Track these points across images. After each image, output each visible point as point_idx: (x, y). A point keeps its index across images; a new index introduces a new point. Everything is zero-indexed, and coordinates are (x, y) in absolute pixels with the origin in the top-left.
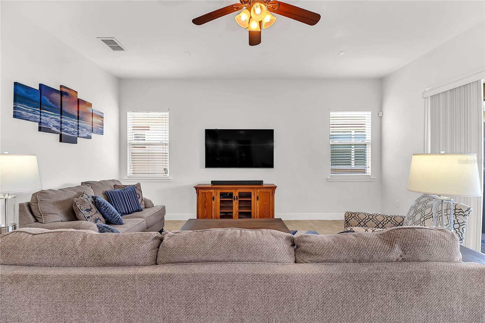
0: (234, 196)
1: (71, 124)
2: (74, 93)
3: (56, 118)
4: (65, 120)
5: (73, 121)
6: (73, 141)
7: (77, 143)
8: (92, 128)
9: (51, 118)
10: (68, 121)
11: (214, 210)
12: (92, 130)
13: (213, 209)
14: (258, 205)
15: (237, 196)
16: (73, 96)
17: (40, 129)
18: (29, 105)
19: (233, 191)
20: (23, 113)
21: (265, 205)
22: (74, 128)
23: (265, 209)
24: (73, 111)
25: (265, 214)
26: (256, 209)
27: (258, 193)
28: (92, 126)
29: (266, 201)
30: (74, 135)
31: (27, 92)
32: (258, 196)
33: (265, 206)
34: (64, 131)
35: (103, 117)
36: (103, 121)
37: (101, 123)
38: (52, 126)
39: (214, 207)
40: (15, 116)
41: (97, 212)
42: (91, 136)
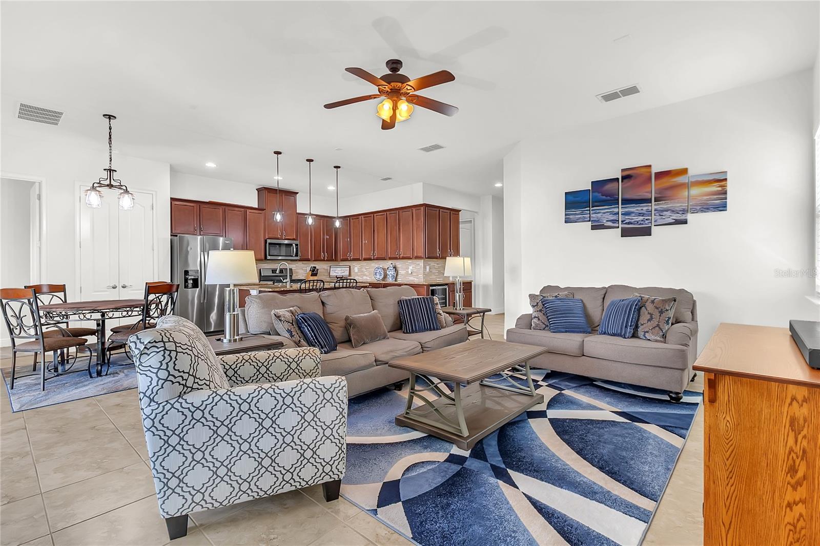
2: (644, 170)
6: (647, 232)
7: (651, 235)
8: (688, 206)
17: (594, 228)
22: (642, 216)
24: (640, 194)
28: (688, 202)
30: (642, 224)
34: (626, 224)
41: (541, 311)
42: (686, 219)
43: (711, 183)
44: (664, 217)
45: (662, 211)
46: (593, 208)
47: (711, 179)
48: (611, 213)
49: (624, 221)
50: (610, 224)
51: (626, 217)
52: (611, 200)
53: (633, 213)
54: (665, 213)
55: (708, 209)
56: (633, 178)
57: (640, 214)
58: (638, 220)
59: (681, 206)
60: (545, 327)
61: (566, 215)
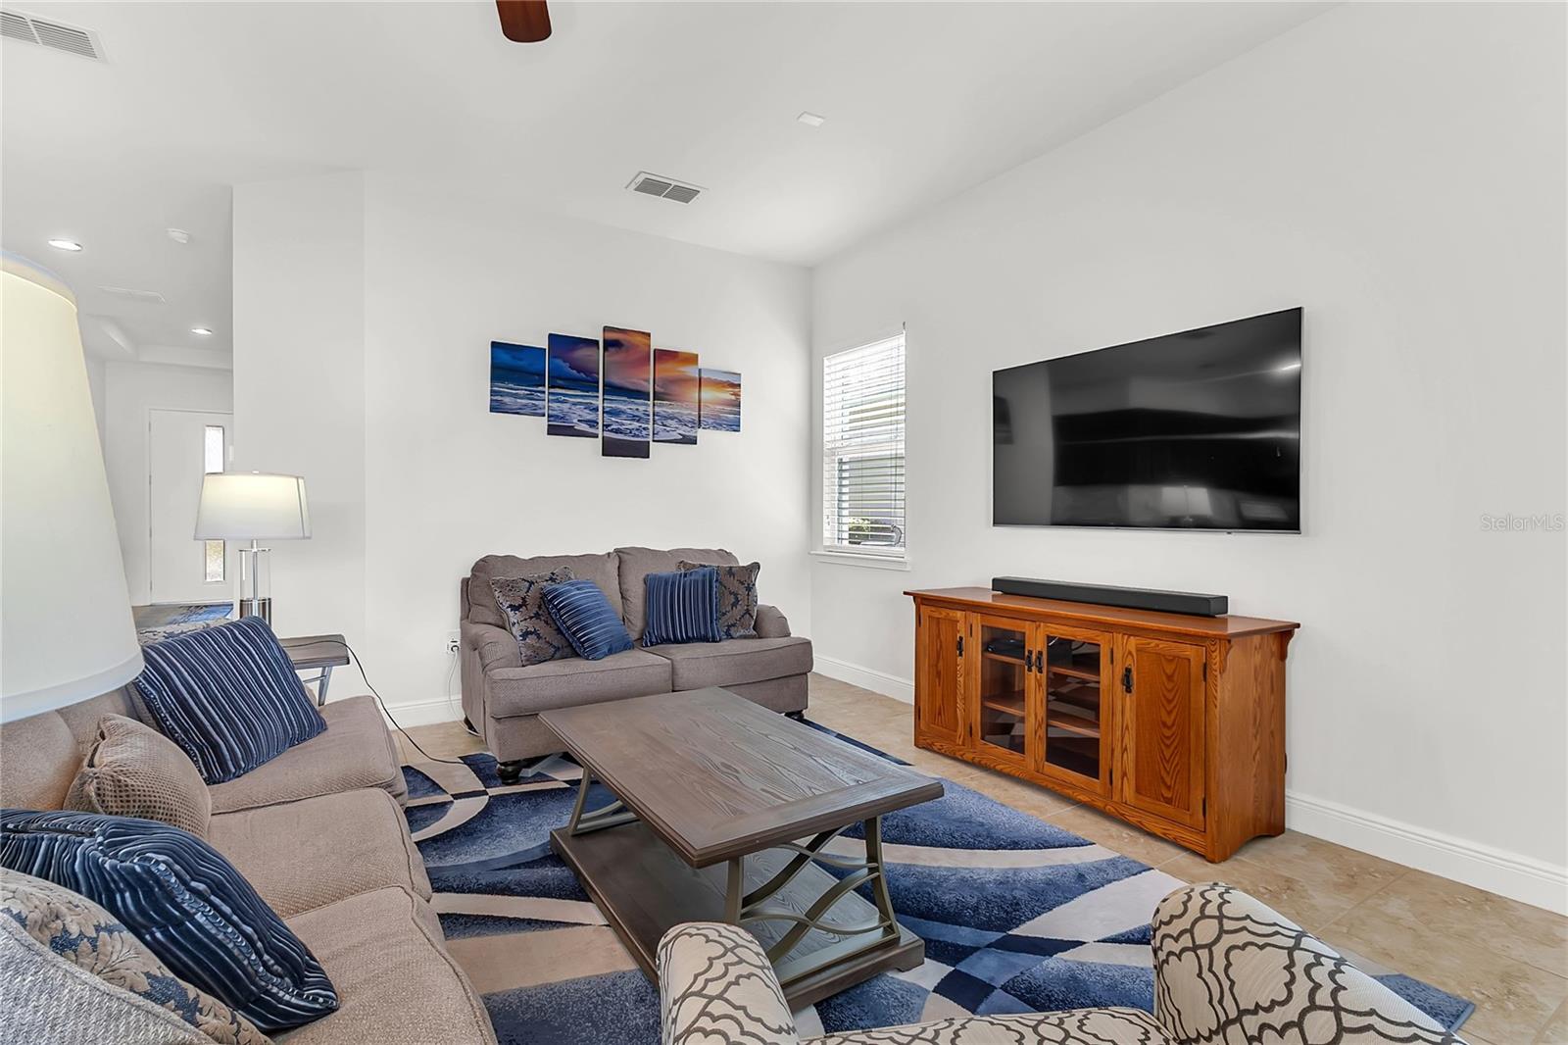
0: (1030, 652)
1: (629, 411)
2: (639, 339)
3: (587, 403)
4: (613, 406)
5: (636, 404)
6: (641, 451)
7: (648, 457)
8: (699, 417)
9: (574, 404)
10: (620, 406)
11: (963, 692)
12: (700, 421)
13: (961, 690)
14: (1130, 716)
15: (1040, 653)
16: (633, 347)
17: (553, 430)
18: (519, 382)
19: (1027, 628)
20: (507, 400)
21: (1164, 724)
22: (638, 421)
23: (1168, 746)
24: (635, 381)
25: (1163, 772)
26: (1119, 733)
27: (1130, 653)
28: (700, 410)
29: (1169, 702)
30: (638, 436)
31: (514, 357)
32: (1128, 670)
33: (1168, 733)
34: (612, 431)
35: (739, 385)
36: (737, 395)
37: (732, 400)
38: (575, 421)
39: (961, 679)
40: (493, 409)
41: (537, 616)
42: (696, 437)
43: (724, 387)
44: (668, 429)
45: (666, 418)
46: (552, 390)
47: (725, 380)
48: (588, 406)
49: (609, 425)
50: (584, 427)
51: (613, 419)
52: (584, 381)
53: (624, 412)
54: (670, 421)
55: (721, 425)
56: (623, 349)
57: (635, 418)
58: (630, 427)
59: (690, 414)
60: (555, 653)
61: (493, 393)
